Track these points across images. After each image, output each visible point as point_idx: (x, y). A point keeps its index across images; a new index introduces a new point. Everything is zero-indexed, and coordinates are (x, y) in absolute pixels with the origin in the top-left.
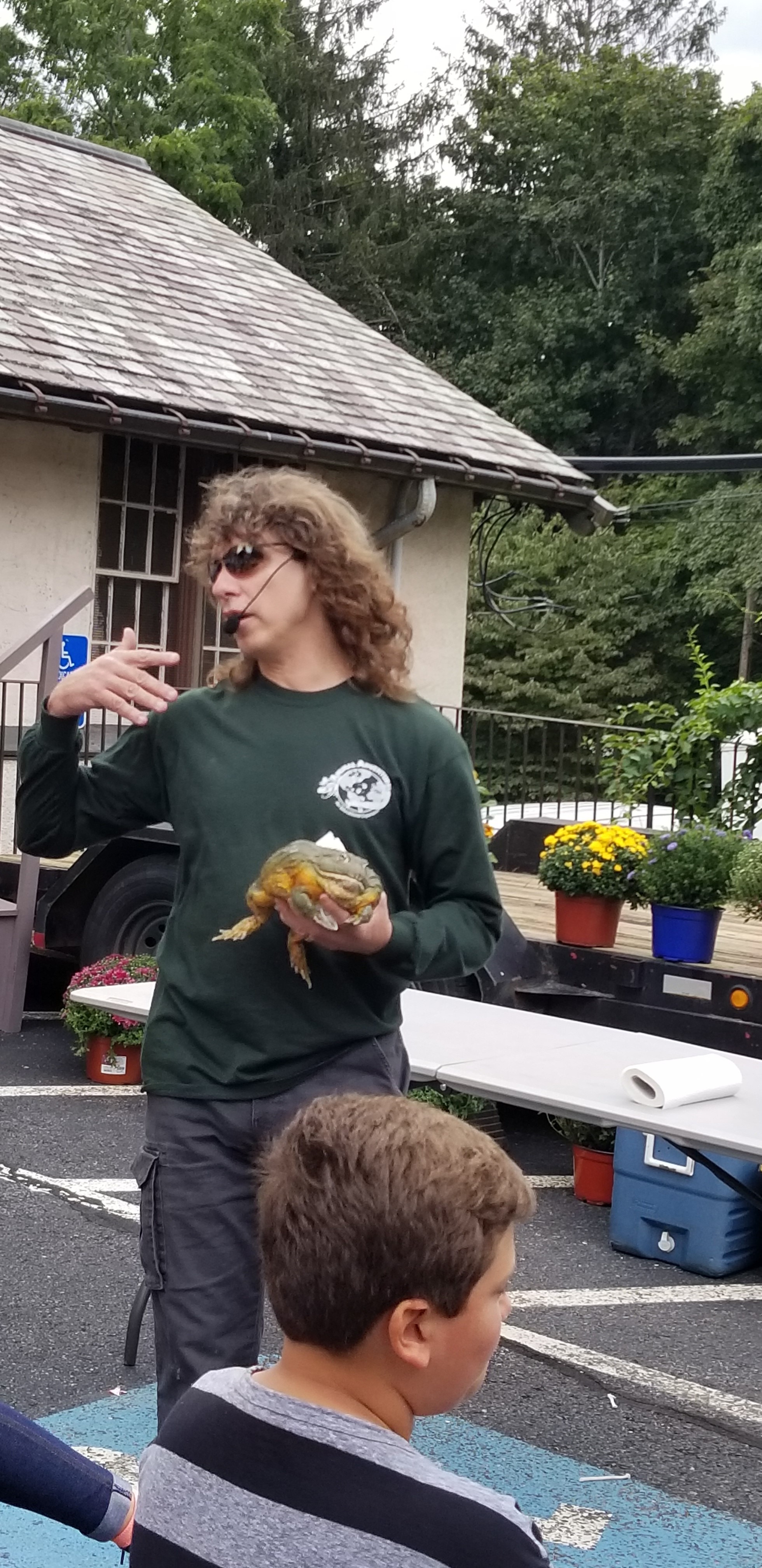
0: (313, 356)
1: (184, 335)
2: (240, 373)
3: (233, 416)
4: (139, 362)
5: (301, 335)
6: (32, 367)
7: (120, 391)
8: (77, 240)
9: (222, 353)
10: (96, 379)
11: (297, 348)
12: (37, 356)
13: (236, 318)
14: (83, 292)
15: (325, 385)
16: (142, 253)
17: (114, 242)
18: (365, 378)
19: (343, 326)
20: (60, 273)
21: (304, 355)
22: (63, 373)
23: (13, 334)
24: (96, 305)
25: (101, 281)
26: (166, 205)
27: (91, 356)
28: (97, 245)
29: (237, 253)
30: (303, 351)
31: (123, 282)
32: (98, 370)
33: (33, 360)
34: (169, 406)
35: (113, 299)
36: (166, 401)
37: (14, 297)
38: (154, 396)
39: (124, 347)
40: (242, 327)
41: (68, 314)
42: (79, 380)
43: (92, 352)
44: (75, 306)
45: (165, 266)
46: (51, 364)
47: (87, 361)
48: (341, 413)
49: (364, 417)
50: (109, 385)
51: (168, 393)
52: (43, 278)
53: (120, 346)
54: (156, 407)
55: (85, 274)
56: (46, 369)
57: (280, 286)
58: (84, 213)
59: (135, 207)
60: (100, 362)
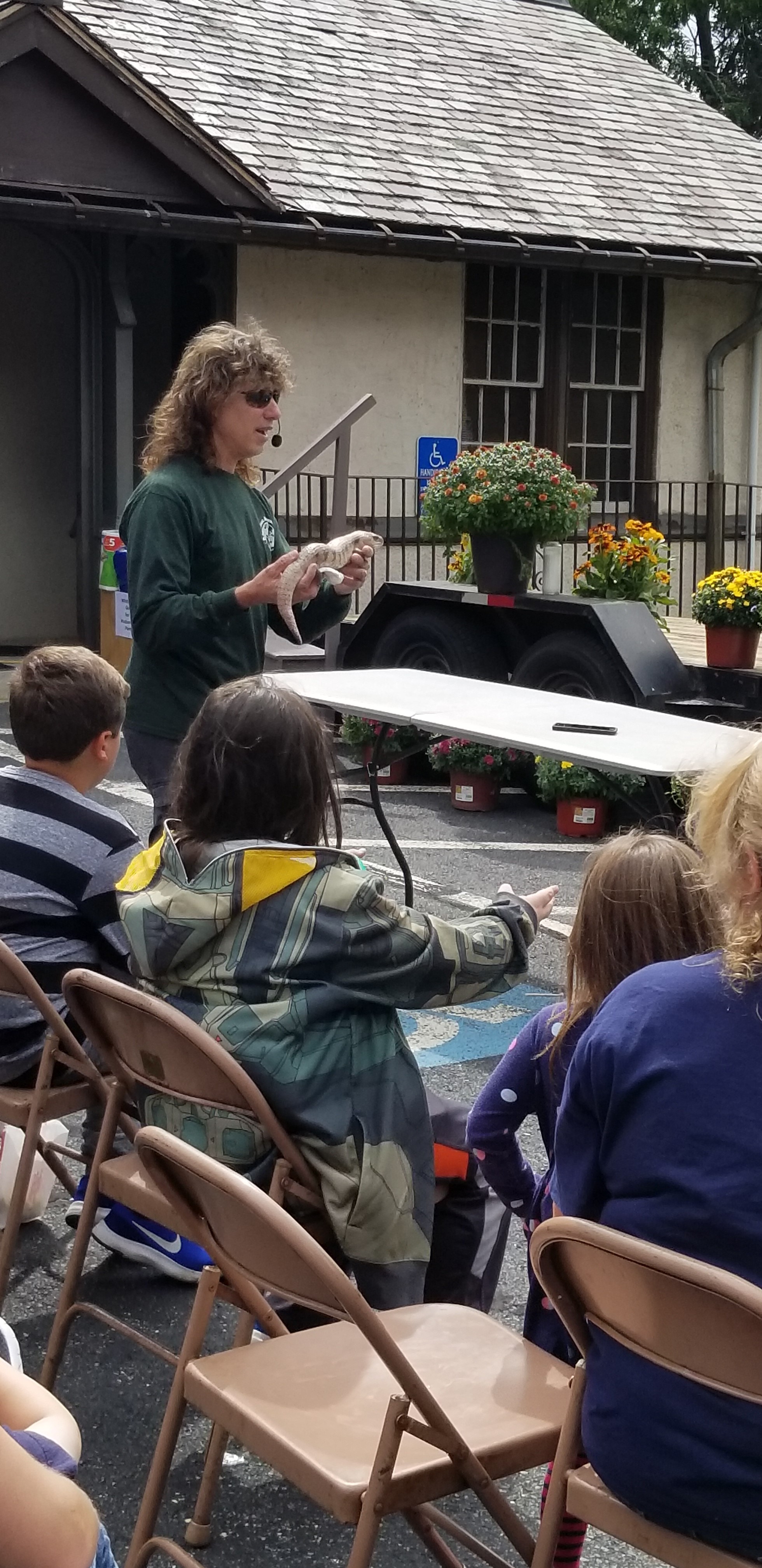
0: (683, 174)
1: (550, 165)
2: (598, 197)
3: (575, 238)
4: (496, 196)
5: (677, 155)
6: (389, 209)
7: (467, 224)
8: (470, 85)
9: (586, 180)
10: (448, 215)
11: (668, 168)
12: (396, 199)
13: (611, 144)
14: (460, 134)
15: (684, 201)
16: (534, 91)
17: (508, 83)
18: (733, 190)
19: (728, 141)
20: (444, 119)
21: (673, 174)
22: (417, 212)
23: (378, 181)
24: (469, 146)
25: (482, 122)
26: (573, 39)
27: (449, 194)
28: (490, 88)
29: (636, 80)
30: (673, 170)
31: (504, 121)
32: (452, 207)
33: (390, 203)
34: (514, 234)
35: (488, 138)
36: (511, 230)
37: (389, 146)
38: (499, 226)
39: (485, 183)
40: (616, 153)
41: (439, 157)
42: (429, 217)
43: (452, 190)
44: (448, 149)
45: (553, 101)
46: (408, 205)
47: (444, 199)
48: (692, 227)
49: (716, 228)
50: (458, 219)
51: (516, 221)
52: (425, 126)
53: (482, 183)
54: (504, 236)
55: (469, 117)
56: (402, 210)
57: (672, 109)
58: (487, 58)
59: (541, 45)
60: (455, 199)
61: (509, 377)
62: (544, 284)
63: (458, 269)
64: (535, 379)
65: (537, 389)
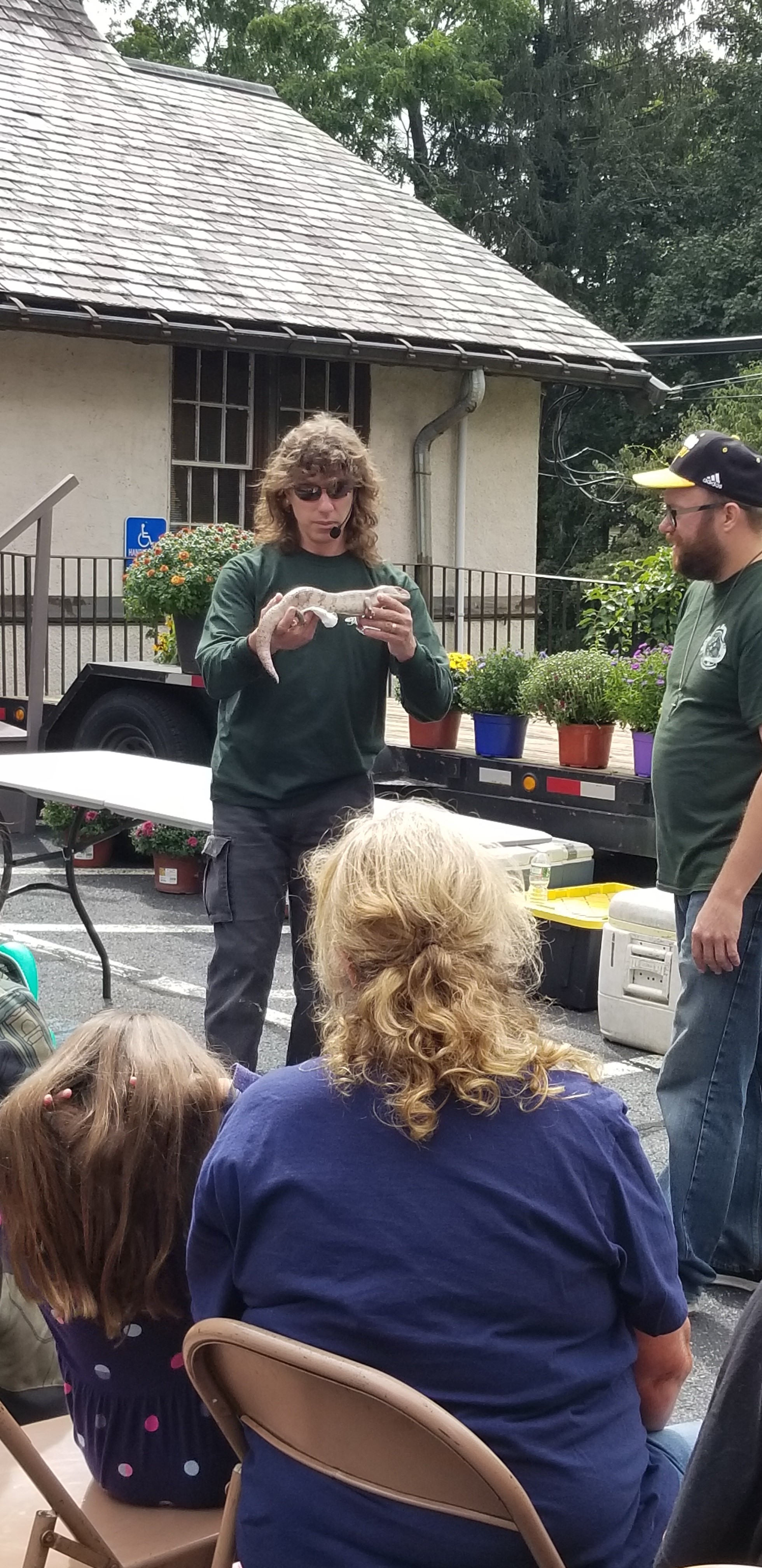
0: (389, 263)
1: (257, 252)
2: (304, 283)
3: (281, 323)
4: (202, 280)
5: (382, 244)
6: (94, 291)
7: (173, 307)
8: (178, 171)
9: (291, 266)
10: (154, 298)
11: (374, 257)
12: (101, 281)
13: (318, 232)
14: (167, 219)
15: (389, 289)
16: (240, 177)
17: (216, 169)
18: (437, 280)
19: (432, 232)
20: (151, 203)
21: (378, 263)
22: (122, 295)
23: (83, 263)
24: (176, 229)
25: (189, 208)
26: (282, 129)
27: (155, 277)
28: (197, 174)
29: (342, 170)
30: (378, 259)
31: (211, 207)
32: (159, 290)
33: (96, 285)
34: (221, 318)
35: (195, 224)
36: (218, 314)
37: (95, 229)
38: (206, 310)
39: (192, 268)
40: (322, 241)
41: (145, 241)
42: (135, 299)
43: (158, 273)
44: (155, 233)
45: (259, 188)
46: (114, 287)
47: (150, 282)
48: (397, 314)
49: (421, 317)
50: (165, 303)
51: (223, 306)
52: (131, 210)
53: (188, 267)
54: (210, 320)
55: (176, 202)
56: (108, 292)
57: (377, 199)
58: (195, 144)
59: (249, 134)
60: (161, 283)
61: (218, 460)
62: (251, 368)
63: (165, 352)
64: (244, 462)
65: (246, 471)
